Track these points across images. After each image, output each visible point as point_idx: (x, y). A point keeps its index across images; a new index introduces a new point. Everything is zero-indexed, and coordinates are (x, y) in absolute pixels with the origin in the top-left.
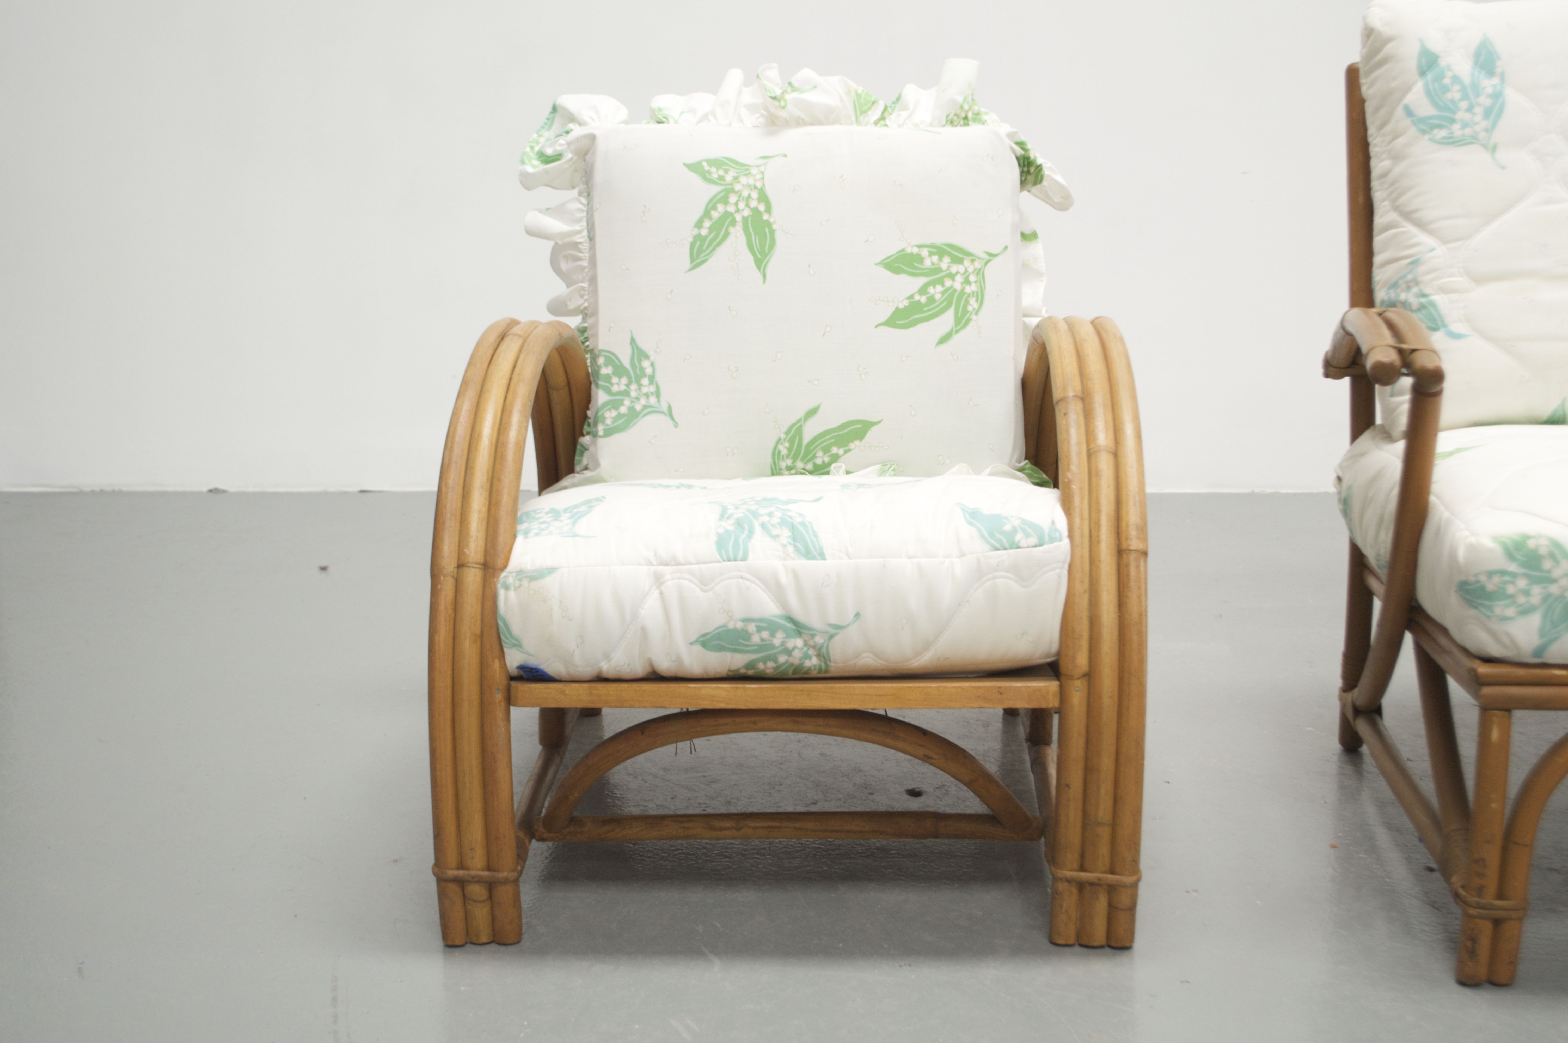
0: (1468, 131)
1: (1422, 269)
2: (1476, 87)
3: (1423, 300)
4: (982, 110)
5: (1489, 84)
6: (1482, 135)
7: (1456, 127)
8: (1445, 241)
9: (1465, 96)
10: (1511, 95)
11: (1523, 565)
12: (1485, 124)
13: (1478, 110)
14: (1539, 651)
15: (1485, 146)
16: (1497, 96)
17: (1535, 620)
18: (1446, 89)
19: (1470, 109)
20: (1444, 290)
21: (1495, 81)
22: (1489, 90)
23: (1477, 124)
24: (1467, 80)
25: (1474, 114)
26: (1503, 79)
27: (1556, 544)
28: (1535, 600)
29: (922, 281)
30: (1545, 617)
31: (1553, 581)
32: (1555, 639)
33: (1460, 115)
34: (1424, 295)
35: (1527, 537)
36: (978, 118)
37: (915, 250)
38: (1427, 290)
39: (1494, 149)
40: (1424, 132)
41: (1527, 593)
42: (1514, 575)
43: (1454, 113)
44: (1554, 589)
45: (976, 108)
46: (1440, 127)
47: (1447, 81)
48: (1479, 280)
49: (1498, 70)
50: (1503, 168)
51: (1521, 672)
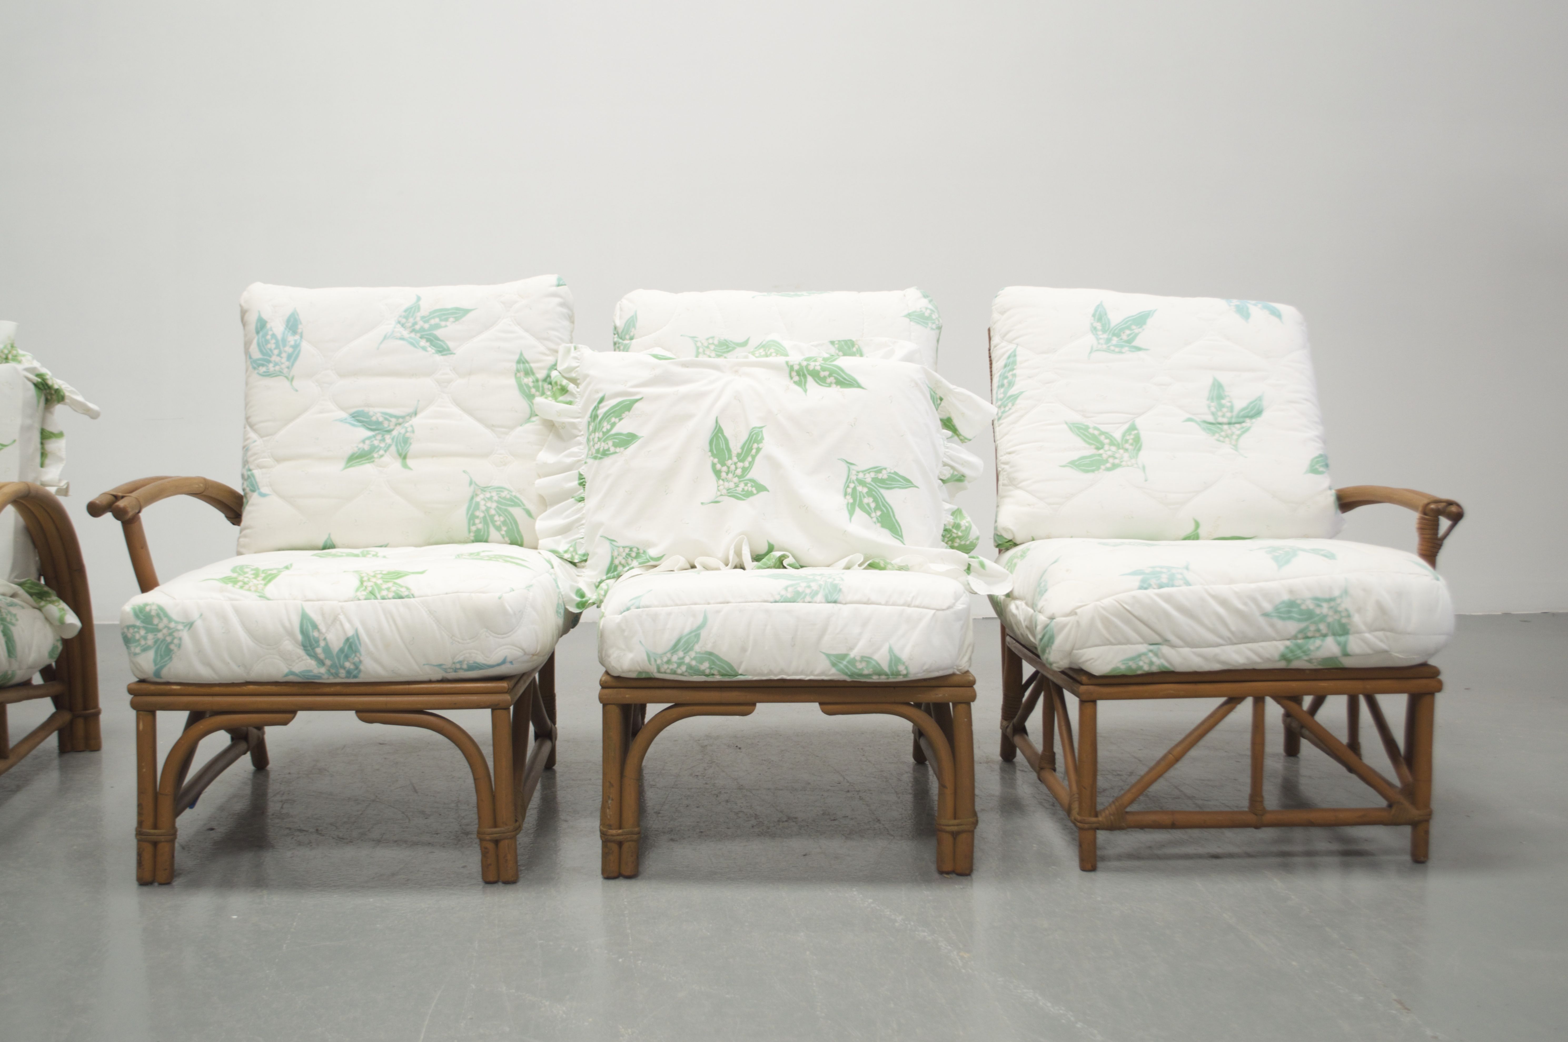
0: (277, 368)
1: (249, 453)
2: (284, 340)
3: (249, 473)
4: (21, 352)
5: (292, 339)
6: (285, 370)
7: (271, 365)
8: (262, 437)
9: (277, 347)
10: (305, 346)
11: (143, 622)
12: (287, 363)
13: (284, 355)
14: (157, 673)
15: (286, 377)
16: (296, 347)
17: (151, 654)
18: (267, 342)
19: (279, 355)
20: (259, 467)
21: (297, 337)
22: (292, 343)
23: (282, 363)
24: (279, 337)
25: (281, 357)
26: (301, 337)
27: (161, 608)
28: (150, 642)
30: (156, 653)
31: (159, 631)
32: (164, 666)
33: (274, 358)
34: (250, 470)
35: (146, 605)
36: (15, 359)
38: (252, 467)
39: (291, 380)
40: (254, 368)
41: (145, 638)
42: (139, 628)
43: (270, 357)
44: (160, 635)
45: (14, 352)
46: (263, 365)
47: (269, 337)
48: (279, 460)
49: (300, 331)
50: (297, 391)
51: (152, 687)
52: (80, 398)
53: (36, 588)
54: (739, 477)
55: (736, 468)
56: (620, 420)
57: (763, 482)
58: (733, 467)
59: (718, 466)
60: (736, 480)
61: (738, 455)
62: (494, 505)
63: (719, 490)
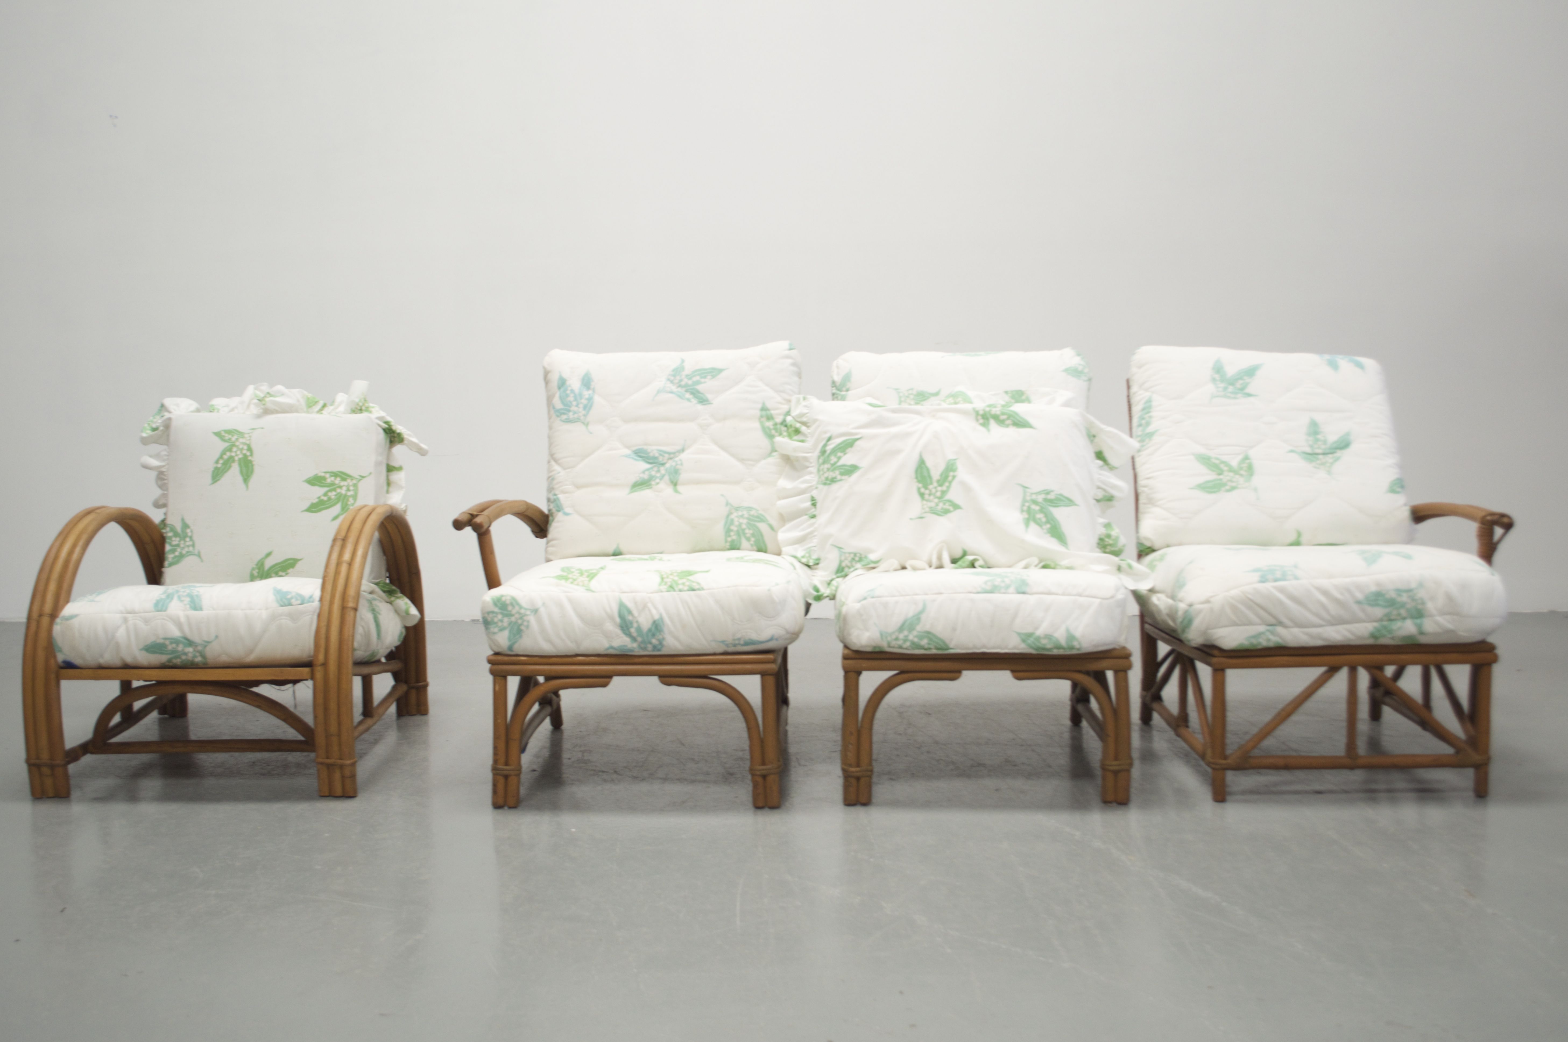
0: (576, 416)
1: (555, 482)
2: (581, 395)
3: (555, 497)
4: (371, 405)
5: (587, 393)
6: (582, 418)
7: (571, 414)
8: (565, 469)
9: (576, 400)
10: (597, 399)
11: (501, 608)
12: (584, 412)
13: (581, 406)
14: (510, 648)
15: (583, 423)
16: (590, 399)
17: (506, 633)
18: (567, 396)
19: (577, 406)
20: (563, 492)
21: (590, 392)
22: (587, 396)
23: (580, 412)
24: (577, 391)
25: (579, 408)
26: (594, 390)
27: (513, 599)
28: (505, 624)
29: (326, 489)
30: (510, 632)
31: (512, 615)
32: (516, 642)
33: (573, 408)
34: (555, 495)
35: (502, 596)
36: (368, 410)
37: (323, 474)
38: (557, 492)
39: (587, 424)
40: (558, 416)
41: (502, 621)
42: (497, 613)
43: (570, 407)
44: (513, 619)
45: (367, 405)
46: (564, 414)
47: (568, 392)
48: (578, 487)
49: (592, 387)
50: (591, 433)
51: (506, 658)
52: (415, 440)
53: (387, 586)
54: (939, 498)
55: (937, 491)
56: (845, 454)
57: (958, 501)
58: (933, 491)
59: (923, 490)
60: (936, 500)
61: (938, 481)
62: (745, 521)
63: (923, 509)
